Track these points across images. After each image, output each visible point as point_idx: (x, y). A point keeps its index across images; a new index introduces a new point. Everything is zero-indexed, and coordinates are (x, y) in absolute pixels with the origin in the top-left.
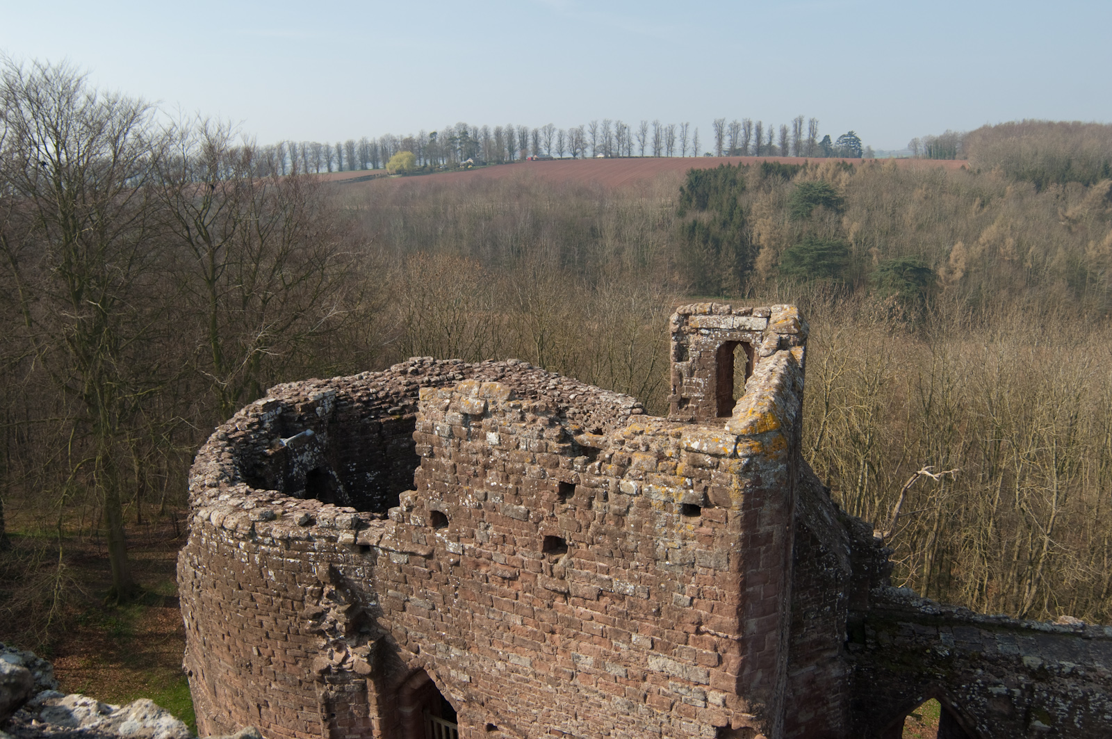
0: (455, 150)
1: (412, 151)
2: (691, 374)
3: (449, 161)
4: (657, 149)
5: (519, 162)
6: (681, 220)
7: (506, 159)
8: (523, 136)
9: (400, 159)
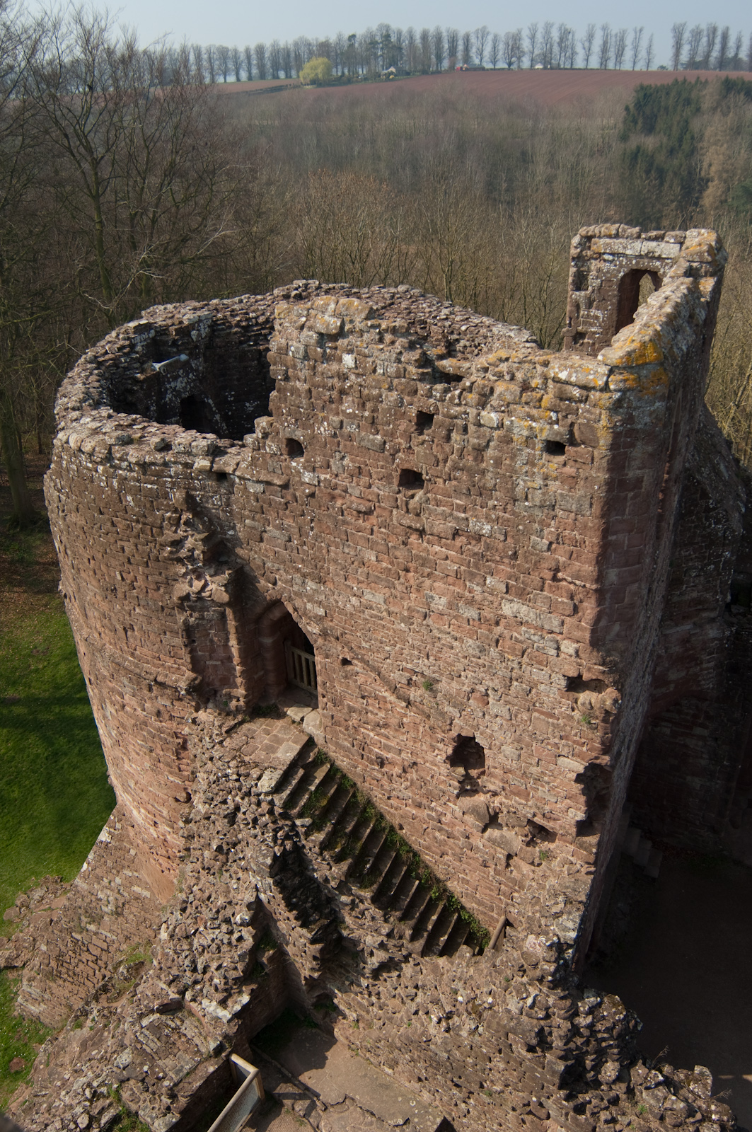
0: (376, 57)
1: (328, 57)
2: (590, 305)
3: (369, 70)
4: (604, 59)
5: (446, 72)
6: (622, 145)
7: (433, 68)
8: (453, 40)
9: (314, 67)
